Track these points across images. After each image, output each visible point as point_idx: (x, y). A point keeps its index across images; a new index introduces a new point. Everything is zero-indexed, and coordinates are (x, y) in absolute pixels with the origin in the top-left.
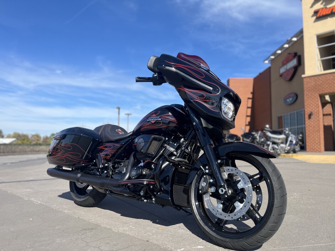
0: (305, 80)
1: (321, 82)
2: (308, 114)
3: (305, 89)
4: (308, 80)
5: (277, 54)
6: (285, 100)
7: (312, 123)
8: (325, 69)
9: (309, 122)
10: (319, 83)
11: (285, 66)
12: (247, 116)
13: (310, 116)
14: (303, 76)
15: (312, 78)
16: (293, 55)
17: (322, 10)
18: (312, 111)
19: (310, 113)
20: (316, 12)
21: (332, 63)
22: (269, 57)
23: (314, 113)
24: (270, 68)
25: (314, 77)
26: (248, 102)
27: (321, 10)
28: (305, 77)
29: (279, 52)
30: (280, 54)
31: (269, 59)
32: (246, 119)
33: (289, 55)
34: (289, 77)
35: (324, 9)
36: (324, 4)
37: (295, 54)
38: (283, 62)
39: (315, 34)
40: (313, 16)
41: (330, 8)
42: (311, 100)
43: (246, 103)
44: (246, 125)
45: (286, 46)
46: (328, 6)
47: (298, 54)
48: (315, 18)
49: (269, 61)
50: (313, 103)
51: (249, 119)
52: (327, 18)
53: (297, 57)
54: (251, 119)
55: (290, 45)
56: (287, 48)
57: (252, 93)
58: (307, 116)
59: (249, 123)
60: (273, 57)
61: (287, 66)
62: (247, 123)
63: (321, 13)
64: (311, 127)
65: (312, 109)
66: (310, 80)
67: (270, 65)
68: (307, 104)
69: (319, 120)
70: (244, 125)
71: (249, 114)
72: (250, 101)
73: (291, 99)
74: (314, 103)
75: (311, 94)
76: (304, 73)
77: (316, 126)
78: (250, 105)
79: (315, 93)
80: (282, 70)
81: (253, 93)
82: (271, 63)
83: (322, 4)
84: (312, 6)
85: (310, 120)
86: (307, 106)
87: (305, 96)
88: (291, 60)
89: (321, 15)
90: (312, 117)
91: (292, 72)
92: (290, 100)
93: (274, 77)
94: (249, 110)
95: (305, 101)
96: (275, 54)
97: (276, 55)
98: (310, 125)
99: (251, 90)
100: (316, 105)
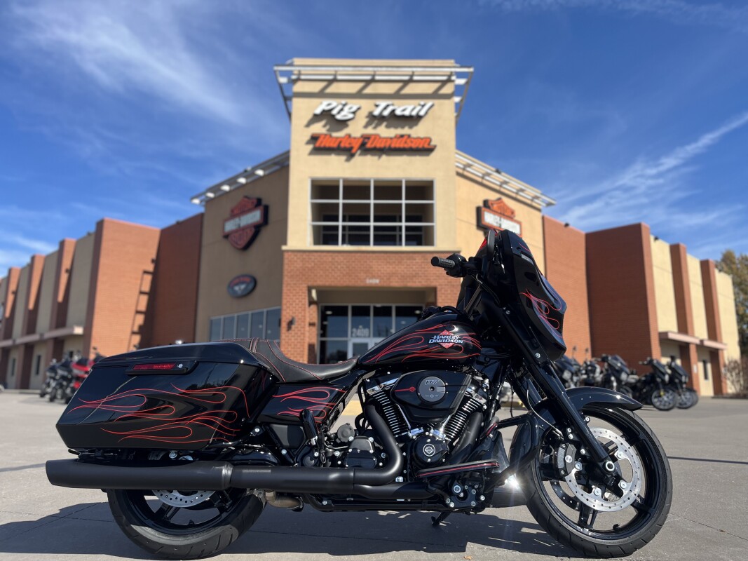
0: (286, 255)
1: (313, 264)
2: (288, 321)
3: (285, 273)
4: (292, 256)
5: (222, 190)
6: (231, 286)
7: (293, 339)
8: (316, 242)
9: (288, 336)
10: (310, 266)
11: (237, 220)
12: (138, 312)
13: (290, 323)
14: (284, 248)
15: (299, 254)
16: (255, 201)
17: (324, 138)
18: (294, 315)
19: (290, 318)
20: (314, 138)
21: (322, 232)
22: (204, 193)
23: (296, 319)
24: (201, 216)
25: (301, 254)
26: (142, 279)
27: (323, 136)
28: (288, 251)
29: (226, 188)
30: (226, 193)
31: (203, 197)
32: (134, 320)
33: (246, 199)
34: (243, 243)
35: (327, 137)
36: (328, 127)
37: (258, 203)
38: (232, 211)
39: (310, 177)
40: (308, 143)
41: (337, 138)
42: (294, 296)
43: (139, 282)
44: (134, 333)
45: (242, 180)
46: (335, 134)
47: (264, 202)
48: (310, 147)
49: (201, 201)
50: (297, 301)
51: (140, 319)
52: (330, 154)
53: (262, 207)
54: (146, 320)
55: (250, 180)
56: (243, 186)
57: (153, 261)
58: (284, 324)
59: (141, 327)
60: (211, 195)
61: (240, 220)
62: (136, 329)
63: (322, 142)
64: (290, 345)
65: (295, 313)
66: (295, 258)
67: (202, 210)
68: (287, 302)
69: (304, 334)
70: (129, 332)
71: (143, 307)
72: (148, 278)
73: (243, 287)
74: (299, 301)
75: (295, 284)
76: (285, 243)
77: (298, 346)
78: (146, 288)
79: (302, 284)
80: (230, 226)
81: (156, 262)
82: (206, 206)
83: (325, 126)
84: (308, 125)
85: (290, 332)
86: (286, 304)
87: (284, 286)
88: (250, 211)
89: (322, 145)
90: (293, 327)
91: (250, 233)
92: (239, 289)
93: (210, 236)
94: (144, 299)
95: (284, 296)
96: (215, 189)
97: (218, 194)
98: (288, 343)
99: (154, 256)
100: (303, 304)
